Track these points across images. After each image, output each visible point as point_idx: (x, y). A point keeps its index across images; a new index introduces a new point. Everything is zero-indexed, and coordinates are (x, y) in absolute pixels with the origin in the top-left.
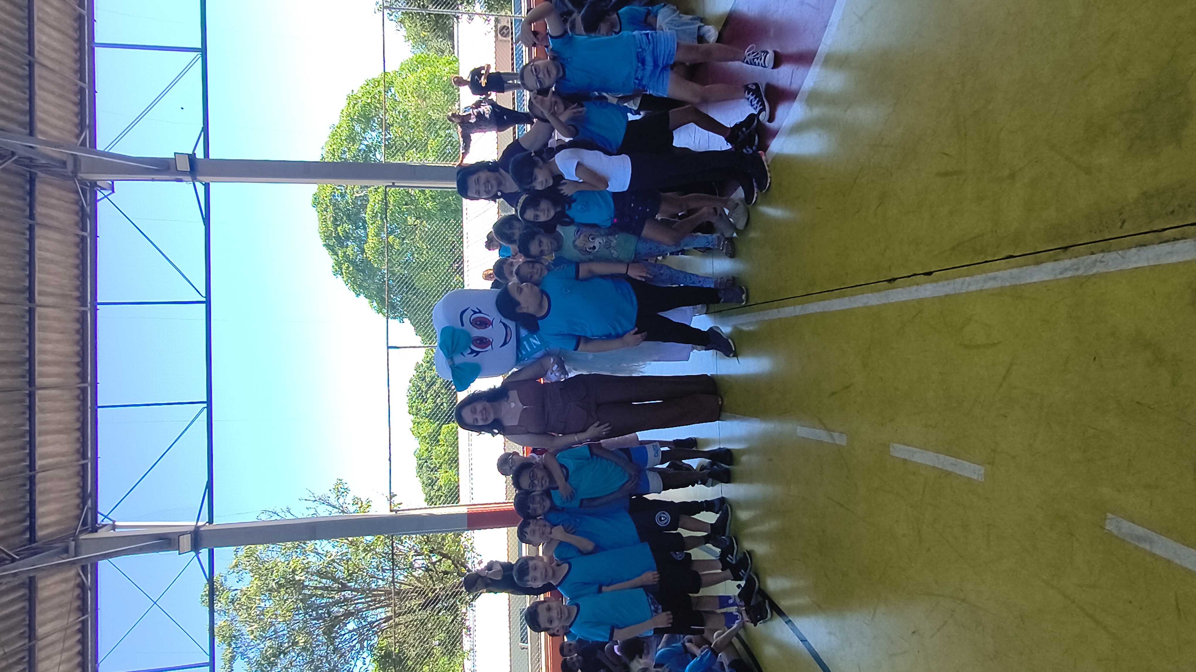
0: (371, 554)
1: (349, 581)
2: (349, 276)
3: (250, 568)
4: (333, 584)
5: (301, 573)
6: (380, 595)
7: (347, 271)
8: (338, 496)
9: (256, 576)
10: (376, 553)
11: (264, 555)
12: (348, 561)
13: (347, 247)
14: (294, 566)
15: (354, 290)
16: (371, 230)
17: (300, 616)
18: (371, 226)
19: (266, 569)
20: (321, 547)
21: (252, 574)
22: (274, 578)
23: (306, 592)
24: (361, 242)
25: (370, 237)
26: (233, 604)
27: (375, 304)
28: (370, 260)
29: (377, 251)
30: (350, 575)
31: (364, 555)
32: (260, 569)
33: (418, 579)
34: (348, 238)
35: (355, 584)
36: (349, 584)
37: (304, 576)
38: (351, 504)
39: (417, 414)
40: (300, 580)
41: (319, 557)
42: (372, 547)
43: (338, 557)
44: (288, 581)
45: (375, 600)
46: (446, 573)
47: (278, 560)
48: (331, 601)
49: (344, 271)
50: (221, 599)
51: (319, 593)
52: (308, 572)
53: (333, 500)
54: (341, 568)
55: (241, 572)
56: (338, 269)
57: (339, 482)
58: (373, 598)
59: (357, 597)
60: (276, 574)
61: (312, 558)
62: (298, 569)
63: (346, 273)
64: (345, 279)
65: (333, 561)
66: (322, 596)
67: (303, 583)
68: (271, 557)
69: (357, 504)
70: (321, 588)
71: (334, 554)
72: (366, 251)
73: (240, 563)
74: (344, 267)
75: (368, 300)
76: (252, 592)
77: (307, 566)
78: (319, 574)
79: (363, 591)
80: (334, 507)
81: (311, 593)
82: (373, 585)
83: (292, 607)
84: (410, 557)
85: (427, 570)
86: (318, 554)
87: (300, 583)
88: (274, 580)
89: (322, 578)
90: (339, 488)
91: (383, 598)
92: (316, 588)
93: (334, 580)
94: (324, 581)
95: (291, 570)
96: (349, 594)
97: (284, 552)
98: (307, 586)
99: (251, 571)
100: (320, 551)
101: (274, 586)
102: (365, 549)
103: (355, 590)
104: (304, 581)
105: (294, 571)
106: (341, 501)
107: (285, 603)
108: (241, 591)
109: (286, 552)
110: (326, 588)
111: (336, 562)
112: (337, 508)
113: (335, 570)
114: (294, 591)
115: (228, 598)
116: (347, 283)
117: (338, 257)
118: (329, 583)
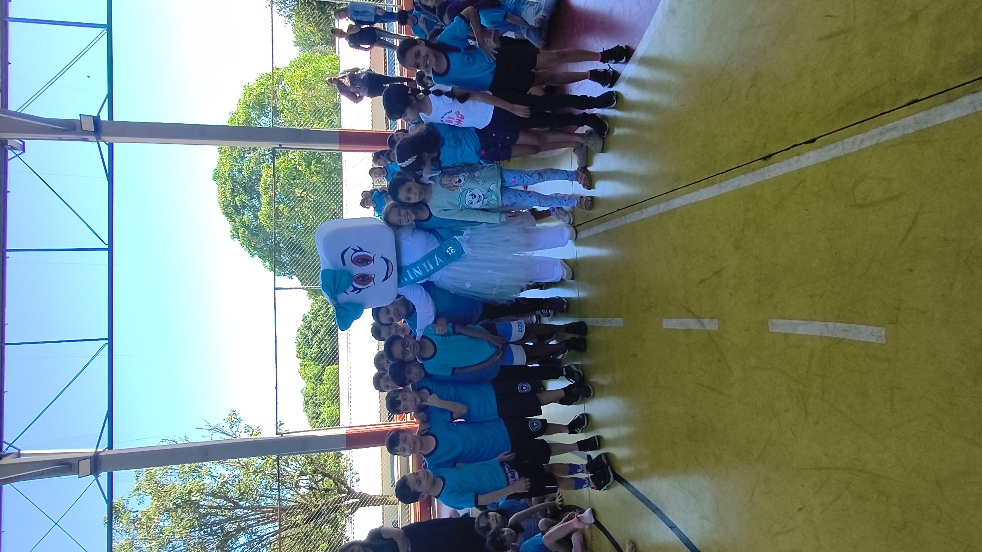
0: (260, 475)
1: (241, 500)
2: (245, 239)
3: (150, 491)
4: (227, 503)
5: (196, 494)
6: (269, 512)
7: (243, 235)
8: (231, 425)
9: (155, 498)
10: (265, 474)
11: (163, 479)
12: (239, 482)
13: (243, 214)
14: (190, 487)
15: (249, 251)
16: (264, 199)
17: (197, 532)
18: (264, 197)
19: (165, 492)
20: (216, 470)
21: (151, 496)
22: (172, 499)
23: (201, 510)
24: (255, 210)
25: (263, 206)
26: (134, 524)
27: (267, 263)
28: (263, 226)
29: (269, 217)
30: (242, 494)
31: (254, 476)
32: (159, 491)
33: (302, 497)
34: (244, 207)
35: (246, 503)
36: (241, 503)
37: (199, 497)
38: (243, 432)
39: (304, 358)
40: (195, 500)
41: (213, 480)
42: (261, 469)
43: (230, 479)
44: (185, 502)
45: (264, 517)
46: (327, 490)
47: (177, 483)
48: (224, 518)
49: (240, 235)
50: (123, 520)
51: (213, 512)
52: (203, 493)
53: (227, 429)
54: (234, 489)
55: (142, 496)
56: (235, 233)
57: (233, 412)
58: (262, 515)
59: (247, 515)
60: (174, 495)
61: (208, 481)
62: (193, 490)
63: (242, 236)
64: (241, 242)
65: (226, 482)
66: (216, 514)
67: (198, 503)
68: (169, 480)
69: (248, 431)
70: (216, 508)
71: (227, 476)
72: (260, 218)
73: (141, 487)
74: (240, 231)
75: (261, 260)
76: (152, 512)
77: (202, 487)
78: (213, 494)
79: (252, 508)
80: (227, 435)
81: (206, 512)
82: (263, 504)
83: (189, 524)
84: (295, 477)
85: (311, 488)
86: (213, 476)
87: (197, 503)
88: (171, 501)
89: (216, 498)
90: (233, 418)
91: (271, 514)
92: (210, 507)
93: (228, 499)
94: (218, 501)
95: (187, 492)
96: (241, 512)
97: (182, 476)
98: (202, 505)
99: (151, 493)
100: (215, 474)
101: (171, 506)
102: (255, 471)
103: (245, 508)
104: (199, 500)
105: (190, 492)
106: (234, 429)
107: (181, 521)
108: (142, 512)
109: (184, 476)
110: (219, 507)
111: (229, 484)
112: (230, 435)
113: (228, 490)
114: (190, 511)
115: (129, 518)
116: (243, 245)
117: (235, 223)
118: (222, 502)
